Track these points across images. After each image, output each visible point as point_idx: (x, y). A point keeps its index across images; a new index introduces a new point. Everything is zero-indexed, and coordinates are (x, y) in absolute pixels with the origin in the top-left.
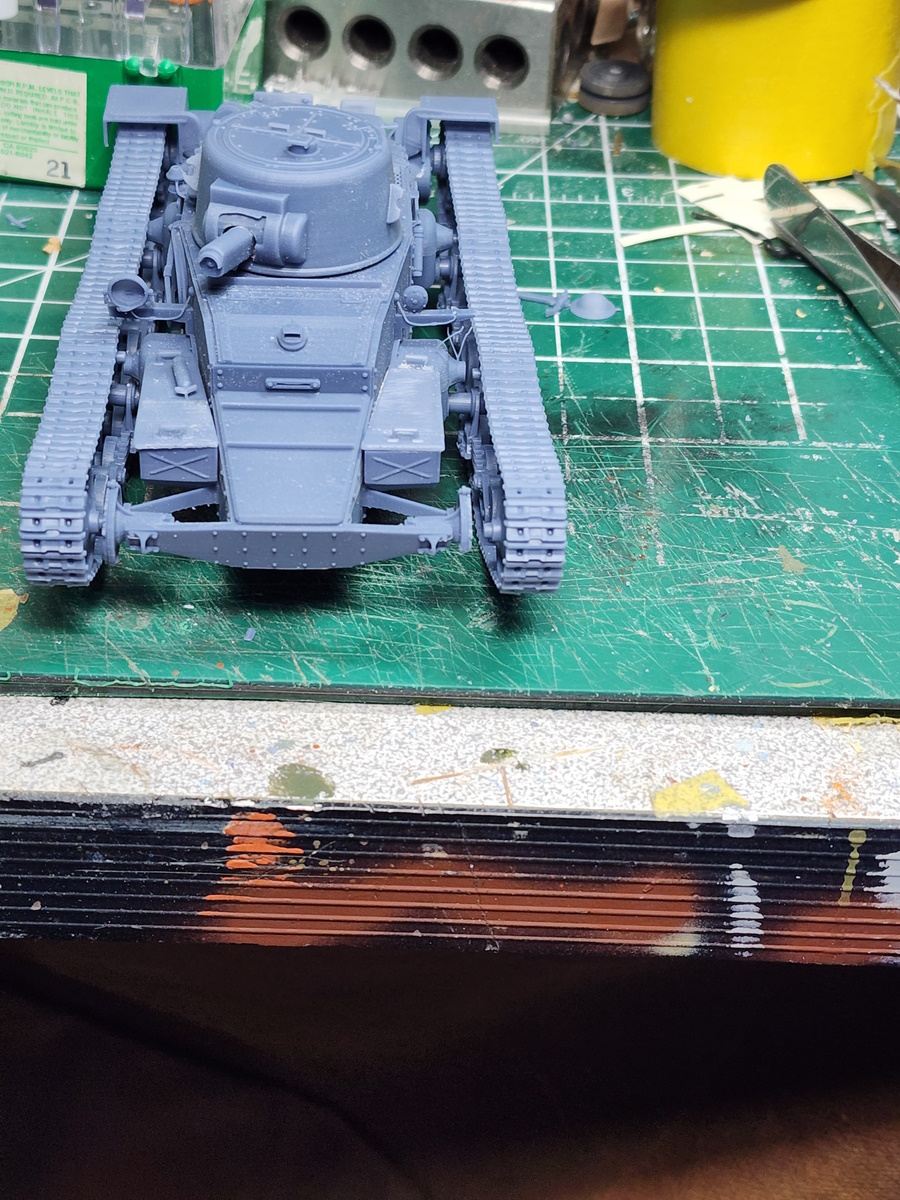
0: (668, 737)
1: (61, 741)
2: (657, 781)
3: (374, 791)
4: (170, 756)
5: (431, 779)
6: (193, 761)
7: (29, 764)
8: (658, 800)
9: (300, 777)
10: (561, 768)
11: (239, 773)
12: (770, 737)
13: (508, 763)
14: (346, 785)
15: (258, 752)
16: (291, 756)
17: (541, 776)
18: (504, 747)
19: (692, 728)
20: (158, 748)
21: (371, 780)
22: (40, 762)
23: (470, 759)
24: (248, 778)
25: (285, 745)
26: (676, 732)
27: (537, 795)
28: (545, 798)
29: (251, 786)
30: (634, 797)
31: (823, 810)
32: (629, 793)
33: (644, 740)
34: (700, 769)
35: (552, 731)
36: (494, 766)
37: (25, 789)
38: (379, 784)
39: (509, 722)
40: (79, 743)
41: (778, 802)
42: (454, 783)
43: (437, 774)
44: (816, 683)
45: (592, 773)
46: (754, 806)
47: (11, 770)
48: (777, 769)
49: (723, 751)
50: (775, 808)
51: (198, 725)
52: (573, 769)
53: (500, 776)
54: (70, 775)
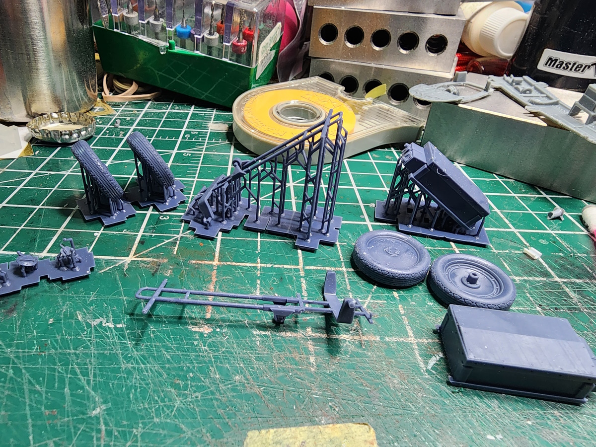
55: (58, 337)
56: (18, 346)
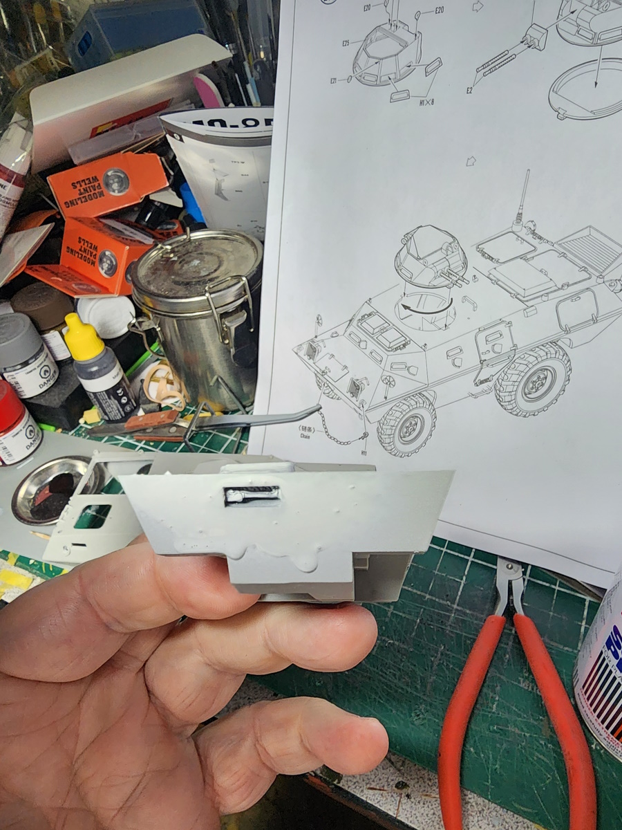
10: (422, 803)
12: (508, 820)
14: (346, 779)
17: (413, 805)
18: (406, 782)
23: (391, 783)
27: (408, 815)
28: (410, 819)
36: (399, 791)
38: (356, 784)
39: (413, 769)
42: (382, 795)
43: (378, 788)
45: (432, 811)
49: (486, 821)
52: (426, 806)
53: (399, 798)
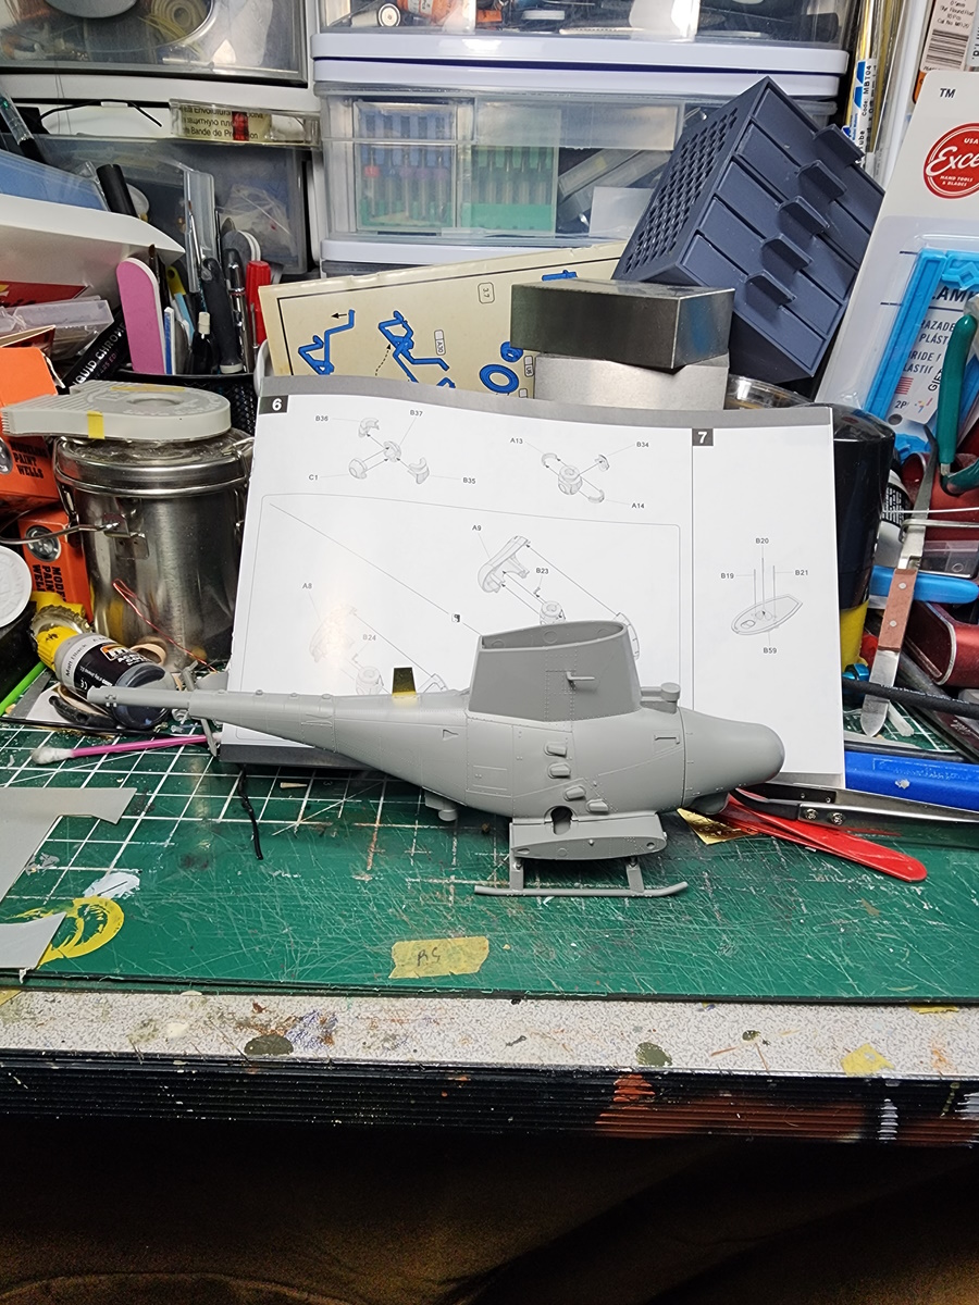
0: (836, 1021)
1: (523, 1029)
2: (841, 1051)
3: (693, 1060)
4: (581, 1037)
5: (719, 1053)
6: (594, 1041)
7: (509, 1044)
8: (846, 1065)
9: (650, 1051)
11: (619, 1049)
12: (890, 1020)
13: (757, 1038)
14: (677, 1056)
15: (625, 1035)
16: (643, 1038)
17: (778, 1049)
18: (753, 1030)
19: (847, 1014)
20: (573, 1033)
21: (690, 1053)
22: (515, 1042)
23: (737, 1038)
24: (625, 1052)
25: (637, 1029)
26: (839, 1017)
27: (780, 1064)
28: (785, 1064)
29: (626, 1058)
30: (831, 1064)
31: (934, 1069)
32: (828, 1060)
33: (825, 1023)
34: (861, 1043)
35: (774, 1018)
36: (751, 1041)
37: (511, 1062)
38: (694, 1056)
39: (750, 1012)
40: (532, 1030)
41: (908, 1065)
42: (734, 1054)
43: (724, 1049)
44: (910, 988)
45: (804, 1046)
46: (898, 1068)
47: (501, 1048)
48: (901, 1042)
49: (868, 1031)
50: (908, 1069)
51: (590, 1017)
52: (793, 1043)
53: (756, 1049)
54: (532, 1051)
55: (248, 885)
56: (218, 891)
